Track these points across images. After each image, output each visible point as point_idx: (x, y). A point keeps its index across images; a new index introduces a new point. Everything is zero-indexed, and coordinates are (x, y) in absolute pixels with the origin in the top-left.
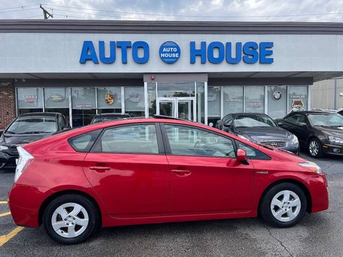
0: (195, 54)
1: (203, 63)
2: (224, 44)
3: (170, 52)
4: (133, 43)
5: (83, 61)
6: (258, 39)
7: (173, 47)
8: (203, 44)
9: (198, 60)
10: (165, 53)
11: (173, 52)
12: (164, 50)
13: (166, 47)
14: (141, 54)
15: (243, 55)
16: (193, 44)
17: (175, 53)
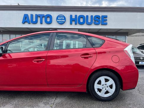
0: (72, 20)
1: (76, 24)
2: (85, 16)
3: (61, 19)
4: (45, 15)
5: (24, 22)
6: (100, 14)
7: (63, 17)
8: (76, 16)
9: (73, 23)
10: (59, 19)
11: (62, 19)
12: (59, 18)
13: (59, 17)
14: (48, 20)
15: (94, 21)
16: (71, 16)
17: (63, 19)
